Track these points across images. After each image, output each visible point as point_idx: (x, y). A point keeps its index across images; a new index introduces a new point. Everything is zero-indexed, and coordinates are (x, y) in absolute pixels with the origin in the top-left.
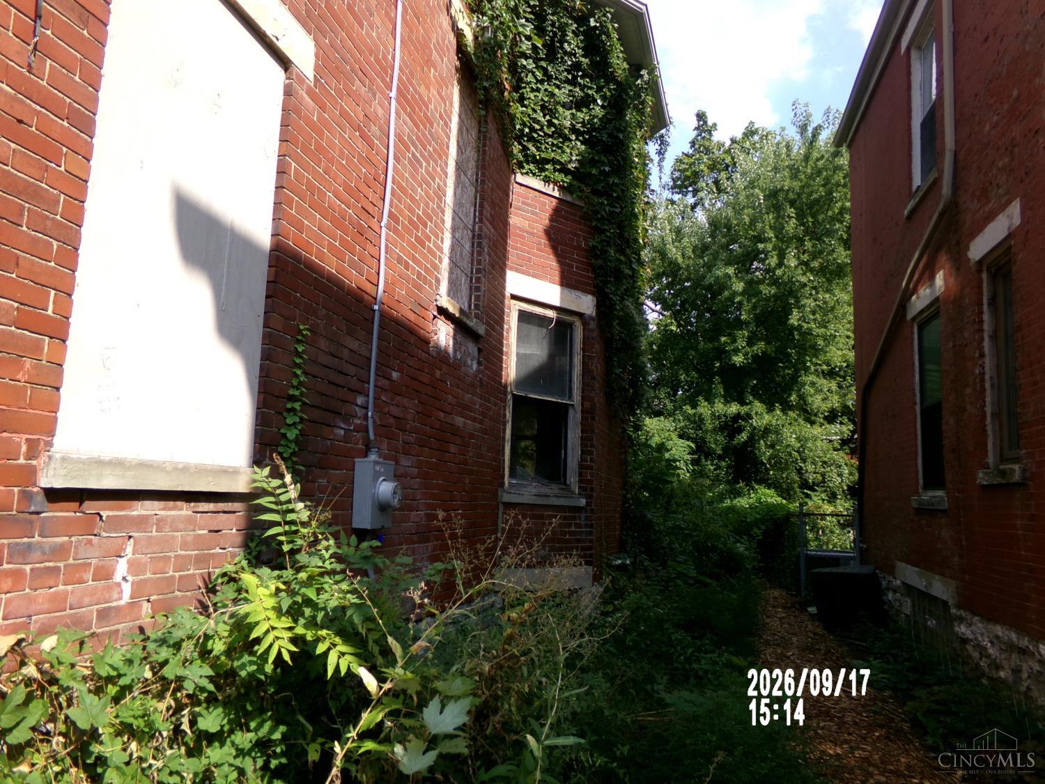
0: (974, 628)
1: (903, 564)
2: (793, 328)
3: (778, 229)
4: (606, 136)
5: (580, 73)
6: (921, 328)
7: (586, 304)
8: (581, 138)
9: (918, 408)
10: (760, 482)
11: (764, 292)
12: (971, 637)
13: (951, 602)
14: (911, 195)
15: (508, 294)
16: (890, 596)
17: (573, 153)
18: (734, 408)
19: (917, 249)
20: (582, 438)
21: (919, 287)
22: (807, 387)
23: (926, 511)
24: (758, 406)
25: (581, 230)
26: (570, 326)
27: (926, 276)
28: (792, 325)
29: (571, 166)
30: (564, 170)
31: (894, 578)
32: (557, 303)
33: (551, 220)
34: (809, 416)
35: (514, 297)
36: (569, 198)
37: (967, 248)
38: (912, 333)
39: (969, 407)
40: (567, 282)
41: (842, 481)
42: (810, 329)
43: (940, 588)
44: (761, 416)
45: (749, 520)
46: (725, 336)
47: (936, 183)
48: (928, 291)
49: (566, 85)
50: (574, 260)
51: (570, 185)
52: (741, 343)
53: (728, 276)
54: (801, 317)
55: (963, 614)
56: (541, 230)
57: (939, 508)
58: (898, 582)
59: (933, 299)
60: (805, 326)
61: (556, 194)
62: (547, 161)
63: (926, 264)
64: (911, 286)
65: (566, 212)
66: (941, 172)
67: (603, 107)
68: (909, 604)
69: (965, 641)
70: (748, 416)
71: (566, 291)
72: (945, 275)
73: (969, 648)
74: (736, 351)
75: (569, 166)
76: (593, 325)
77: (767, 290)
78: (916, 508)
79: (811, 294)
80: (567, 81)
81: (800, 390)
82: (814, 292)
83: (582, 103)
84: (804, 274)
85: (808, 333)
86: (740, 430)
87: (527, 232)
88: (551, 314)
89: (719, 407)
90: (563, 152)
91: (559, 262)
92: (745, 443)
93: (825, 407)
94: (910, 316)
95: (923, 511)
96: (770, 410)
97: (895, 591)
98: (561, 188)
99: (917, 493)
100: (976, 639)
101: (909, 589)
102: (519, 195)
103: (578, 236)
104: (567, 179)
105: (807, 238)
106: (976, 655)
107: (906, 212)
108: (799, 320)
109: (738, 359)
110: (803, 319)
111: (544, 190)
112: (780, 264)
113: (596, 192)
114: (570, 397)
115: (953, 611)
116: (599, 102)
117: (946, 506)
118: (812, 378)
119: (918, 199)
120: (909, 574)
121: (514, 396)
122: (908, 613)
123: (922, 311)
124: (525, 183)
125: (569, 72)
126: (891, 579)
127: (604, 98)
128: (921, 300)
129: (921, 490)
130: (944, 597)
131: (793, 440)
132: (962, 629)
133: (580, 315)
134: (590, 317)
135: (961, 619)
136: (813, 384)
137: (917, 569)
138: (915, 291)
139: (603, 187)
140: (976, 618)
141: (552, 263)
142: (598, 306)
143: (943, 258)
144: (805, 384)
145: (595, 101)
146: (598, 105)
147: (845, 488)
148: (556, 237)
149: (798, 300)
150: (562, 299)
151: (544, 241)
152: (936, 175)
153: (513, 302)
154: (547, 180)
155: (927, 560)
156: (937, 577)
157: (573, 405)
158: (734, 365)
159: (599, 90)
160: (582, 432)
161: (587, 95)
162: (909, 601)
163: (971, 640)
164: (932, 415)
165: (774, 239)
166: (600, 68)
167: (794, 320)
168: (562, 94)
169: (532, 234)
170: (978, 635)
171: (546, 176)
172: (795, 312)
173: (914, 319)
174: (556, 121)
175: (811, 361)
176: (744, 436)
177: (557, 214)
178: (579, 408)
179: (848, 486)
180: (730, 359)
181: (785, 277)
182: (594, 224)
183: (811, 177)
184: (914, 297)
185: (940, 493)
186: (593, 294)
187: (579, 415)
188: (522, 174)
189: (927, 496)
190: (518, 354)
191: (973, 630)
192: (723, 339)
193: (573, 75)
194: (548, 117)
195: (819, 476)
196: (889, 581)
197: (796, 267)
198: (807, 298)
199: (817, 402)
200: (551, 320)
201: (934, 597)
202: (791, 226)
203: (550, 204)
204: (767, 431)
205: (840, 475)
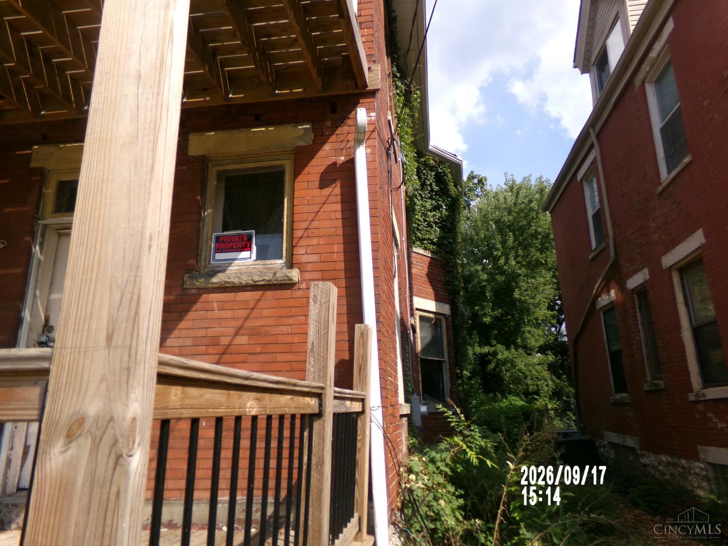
0: (650, 458)
1: (608, 432)
2: (517, 300)
3: (504, 243)
4: (449, 224)
5: (434, 193)
6: (604, 313)
7: (446, 309)
8: (437, 226)
9: (607, 352)
10: (510, 393)
11: (498, 279)
12: (649, 463)
13: (637, 447)
14: (592, 252)
15: (415, 308)
16: (602, 450)
17: (435, 233)
18: (486, 349)
19: (599, 278)
20: (450, 377)
21: (602, 294)
22: (526, 334)
23: (621, 404)
24: (499, 347)
25: (441, 272)
26: (440, 320)
27: (605, 290)
28: (516, 298)
29: (435, 240)
30: (433, 243)
31: (603, 440)
32: (434, 310)
33: (428, 269)
34: (528, 350)
35: (417, 309)
36: (435, 257)
37: (626, 283)
38: (600, 316)
39: (636, 355)
40: (438, 299)
41: (549, 389)
42: (526, 300)
43: (630, 442)
44: (503, 353)
45: (511, 416)
46: (477, 306)
47: (606, 249)
48: (607, 297)
49: (429, 200)
50: (439, 288)
51: (436, 250)
52: (488, 310)
53: (477, 271)
54: (520, 293)
55: (644, 453)
56: (425, 274)
57: (626, 402)
58: (606, 442)
59: (610, 301)
60: (523, 298)
61: (430, 255)
62: (424, 239)
63: (604, 284)
64: (598, 293)
65: (435, 264)
66: (608, 245)
67: (446, 209)
68: (613, 453)
69: (645, 466)
70: (495, 354)
71: (438, 303)
72: (615, 292)
73: (649, 469)
74: (485, 315)
75: (434, 240)
76: (450, 319)
77: (500, 278)
78: (613, 403)
79: (524, 280)
80: (429, 198)
81: (522, 336)
82: (525, 278)
83: (436, 208)
84: (520, 268)
85: (524, 302)
86: (490, 362)
87: (420, 276)
88: (432, 316)
89: (478, 350)
90: (431, 234)
91: (433, 289)
92: (494, 369)
93: (538, 345)
94: (598, 307)
95: (616, 404)
96: (508, 348)
97: (604, 447)
98: (432, 252)
99: (612, 395)
100: (652, 464)
101: (613, 445)
102: (415, 258)
103: (439, 275)
104: (435, 247)
105: (519, 248)
106: (652, 471)
107: (590, 257)
108: (519, 295)
109: (487, 320)
110: (521, 294)
111: (424, 254)
112: (506, 262)
113: (447, 253)
114: (443, 357)
115: (639, 452)
116: (445, 208)
117: (629, 401)
118: (528, 328)
119: (596, 253)
120: (613, 437)
121: (421, 358)
122: (613, 458)
123: (604, 306)
124: (417, 252)
125: (429, 193)
126: (601, 441)
127: (446, 205)
128: (604, 300)
129: (614, 394)
130: (632, 446)
131: (523, 366)
132: (644, 460)
133: (444, 315)
134: (449, 316)
135: (643, 456)
136: (529, 332)
137: (616, 434)
138: (599, 296)
139: (449, 249)
140: (650, 454)
141: (430, 290)
142: (452, 310)
143: (613, 284)
144: (525, 332)
145: (442, 206)
146: (444, 208)
147: (551, 393)
148: (431, 277)
149: (517, 284)
150: (436, 308)
151: (426, 279)
152: (605, 245)
153: (417, 311)
154: (425, 249)
155: (621, 428)
156: (629, 436)
157: (445, 361)
158: (485, 323)
159: (443, 201)
160: (450, 374)
161: (438, 204)
162: (613, 451)
163: (649, 465)
164: (615, 356)
165: (501, 249)
166: (444, 192)
167: (516, 294)
168: (428, 205)
169: (422, 276)
170: (653, 461)
171: (425, 247)
172: (517, 291)
173: (600, 309)
174: (427, 219)
175: (527, 318)
176: (493, 365)
177: (430, 265)
178: (447, 362)
179: (552, 392)
180: (482, 320)
181: (509, 270)
182: (448, 269)
183: (518, 213)
184: (600, 299)
185: (625, 395)
186: (448, 304)
187: (448, 366)
188: (415, 247)
189: (619, 396)
190: (421, 337)
191: (650, 459)
192: (477, 308)
193: (431, 195)
194: (423, 217)
195: (535, 386)
196: (600, 442)
197: (515, 265)
198: (522, 282)
199: (532, 342)
200: (432, 319)
201: (628, 447)
202: (511, 241)
203: (428, 260)
204: (505, 362)
205: (547, 386)
